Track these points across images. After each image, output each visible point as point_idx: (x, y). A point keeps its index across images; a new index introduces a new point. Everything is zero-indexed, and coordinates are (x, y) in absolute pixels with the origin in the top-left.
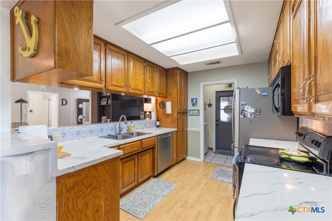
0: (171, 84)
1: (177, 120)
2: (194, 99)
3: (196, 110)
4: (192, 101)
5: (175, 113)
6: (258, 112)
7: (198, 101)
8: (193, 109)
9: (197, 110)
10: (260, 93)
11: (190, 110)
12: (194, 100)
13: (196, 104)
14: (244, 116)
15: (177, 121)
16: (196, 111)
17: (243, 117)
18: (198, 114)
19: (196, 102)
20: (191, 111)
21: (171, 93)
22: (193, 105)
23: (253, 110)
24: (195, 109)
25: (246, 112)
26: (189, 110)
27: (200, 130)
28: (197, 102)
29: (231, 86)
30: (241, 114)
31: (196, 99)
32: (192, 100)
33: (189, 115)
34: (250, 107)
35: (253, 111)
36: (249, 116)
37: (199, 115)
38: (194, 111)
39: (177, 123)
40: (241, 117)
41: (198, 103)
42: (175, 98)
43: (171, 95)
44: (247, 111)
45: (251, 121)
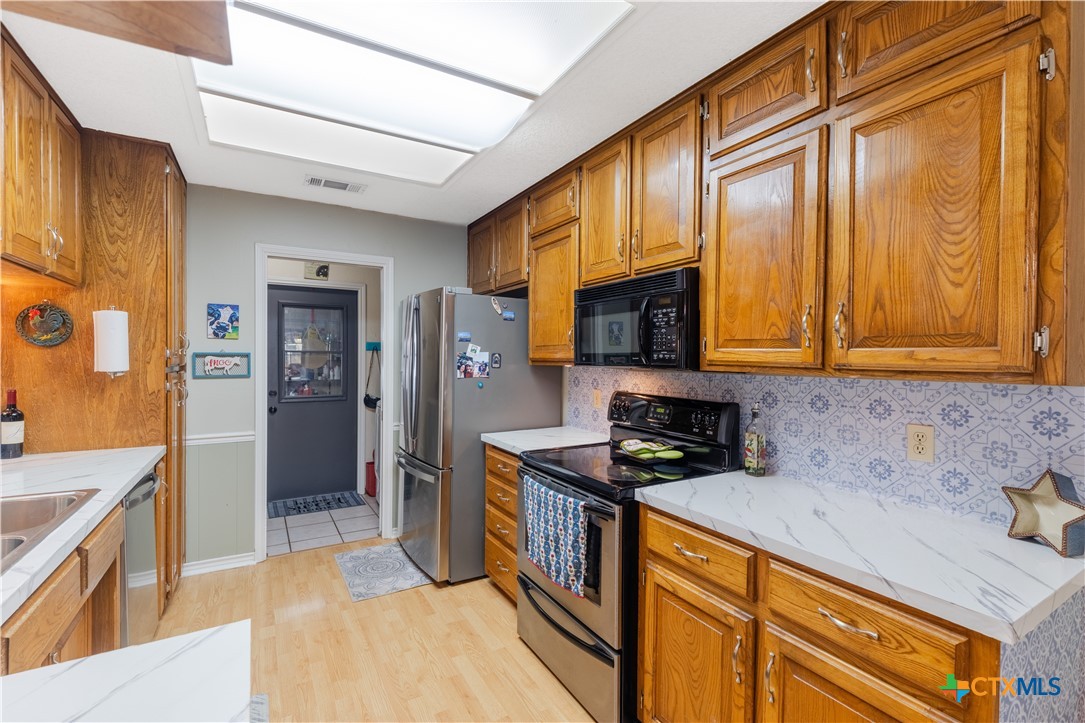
0: (120, 221)
1: (163, 400)
2: (222, 306)
3: (232, 355)
4: (210, 314)
5: (151, 368)
6: (496, 360)
7: (241, 314)
8: (218, 351)
9: (238, 355)
10: (500, 312)
11: (204, 355)
12: (225, 314)
13: (236, 329)
14: (465, 372)
15: (163, 410)
16: (237, 360)
17: (463, 376)
18: (245, 373)
19: (234, 319)
20: (208, 359)
21: (122, 265)
22: (220, 332)
23: (485, 357)
24: (227, 351)
25: (469, 363)
26: (197, 355)
27: (251, 438)
28: (237, 320)
29: (326, 275)
30: (459, 368)
31: (235, 308)
32: (213, 311)
33: (195, 377)
34: (479, 348)
35: (487, 360)
36: (476, 372)
37: (248, 376)
38: (225, 359)
39: (162, 416)
40: (458, 376)
41: (241, 324)
42: (153, 292)
43: (125, 276)
44: (471, 359)
45: (481, 388)
